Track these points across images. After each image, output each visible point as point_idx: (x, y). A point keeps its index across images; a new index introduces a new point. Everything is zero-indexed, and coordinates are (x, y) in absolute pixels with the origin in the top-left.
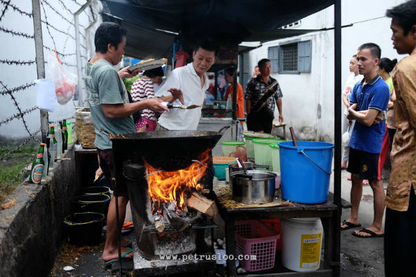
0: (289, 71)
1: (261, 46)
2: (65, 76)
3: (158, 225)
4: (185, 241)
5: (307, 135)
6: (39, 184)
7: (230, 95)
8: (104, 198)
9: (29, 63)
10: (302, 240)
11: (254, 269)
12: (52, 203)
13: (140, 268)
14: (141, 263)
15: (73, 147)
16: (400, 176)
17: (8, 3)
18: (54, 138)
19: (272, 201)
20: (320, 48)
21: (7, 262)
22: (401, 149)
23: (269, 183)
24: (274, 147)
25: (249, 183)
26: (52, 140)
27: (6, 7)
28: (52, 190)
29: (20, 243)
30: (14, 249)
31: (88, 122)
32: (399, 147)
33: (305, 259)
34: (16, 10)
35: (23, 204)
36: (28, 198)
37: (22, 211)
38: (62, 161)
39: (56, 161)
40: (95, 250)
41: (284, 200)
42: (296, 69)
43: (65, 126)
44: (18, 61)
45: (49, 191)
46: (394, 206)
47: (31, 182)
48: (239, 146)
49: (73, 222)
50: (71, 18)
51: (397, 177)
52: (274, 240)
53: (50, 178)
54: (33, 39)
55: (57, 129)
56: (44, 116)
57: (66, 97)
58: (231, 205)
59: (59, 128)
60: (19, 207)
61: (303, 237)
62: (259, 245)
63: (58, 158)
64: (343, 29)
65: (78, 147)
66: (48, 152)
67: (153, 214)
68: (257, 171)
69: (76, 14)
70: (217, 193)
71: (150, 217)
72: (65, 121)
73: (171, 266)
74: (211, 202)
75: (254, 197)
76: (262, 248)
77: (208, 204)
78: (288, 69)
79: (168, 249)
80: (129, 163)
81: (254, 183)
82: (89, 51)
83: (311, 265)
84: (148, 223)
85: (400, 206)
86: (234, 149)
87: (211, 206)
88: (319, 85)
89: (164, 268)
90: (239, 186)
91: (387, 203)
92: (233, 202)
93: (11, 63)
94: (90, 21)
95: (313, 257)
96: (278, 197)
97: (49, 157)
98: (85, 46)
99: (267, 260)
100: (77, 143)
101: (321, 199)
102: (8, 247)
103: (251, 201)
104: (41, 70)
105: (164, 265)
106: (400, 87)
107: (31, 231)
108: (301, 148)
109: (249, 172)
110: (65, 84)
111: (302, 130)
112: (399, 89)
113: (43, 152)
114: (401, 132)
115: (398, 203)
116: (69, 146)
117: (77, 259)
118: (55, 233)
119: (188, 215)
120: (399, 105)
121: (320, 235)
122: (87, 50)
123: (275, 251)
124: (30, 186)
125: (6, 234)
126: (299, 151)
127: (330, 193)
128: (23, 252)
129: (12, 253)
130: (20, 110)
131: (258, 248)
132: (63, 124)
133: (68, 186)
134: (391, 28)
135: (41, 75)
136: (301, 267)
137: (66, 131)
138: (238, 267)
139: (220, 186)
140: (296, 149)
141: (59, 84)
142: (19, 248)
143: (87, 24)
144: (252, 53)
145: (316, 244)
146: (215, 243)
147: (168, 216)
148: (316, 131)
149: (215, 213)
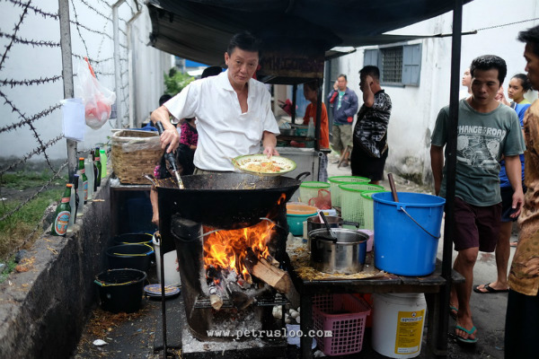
0: (390, 83)
1: (355, 51)
2: (99, 92)
3: (214, 300)
4: (248, 318)
5: (411, 168)
6: (64, 236)
7: (312, 119)
8: (146, 249)
9: (54, 79)
10: (399, 319)
11: (336, 352)
12: (80, 259)
13: (191, 351)
14: (191, 345)
15: (108, 182)
16: (528, 250)
17: (27, 6)
18: (84, 175)
19: (362, 270)
20: (432, 55)
21: (22, 343)
22: (531, 214)
23: (358, 247)
24: (367, 197)
25: (333, 247)
26: (81, 178)
27: (26, 11)
28: (80, 243)
29: (39, 317)
30: (32, 326)
31: (128, 150)
32: (529, 212)
33: (402, 342)
34: (38, 13)
35: (43, 266)
36: (49, 257)
37: (43, 275)
38: (94, 203)
39: (85, 203)
40: (133, 318)
41: (378, 269)
42: (400, 81)
43: (99, 156)
44: (39, 79)
45: (76, 244)
46: (519, 287)
47: (53, 233)
48: (322, 189)
49: (106, 281)
50: (108, 11)
51: (525, 251)
52: (363, 316)
53: (78, 228)
54: (59, 48)
55: (88, 162)
56: (71, 145)
57: (100, 120)
58: (308, 274)
59: (90, 160)
60: (37, 271)
61: (401, 314)
62: (342, 322)
63: (89, 198)
64: (463, 37)
65: (115, 183)
66: (76, 194)
67: (208, 284)
68: (344, 230)
69: (115, 6)
70: (291, 255)
71: (205, 287)
72: (98, 149)
73: (230, 351)
74: (282, 273)
75: (338, 264)
76: (346, 326)
77: (278, 275)
78: (389, 80)
79: (226, 329)
80: (179, 217)
81: (340, 248)
82: (131, 51)
83: (409, 350)
84: (202, 295)
85: (528, 289)
86: (314, 193)
87: (282, 278)
88: (430, 104)
89: (220, 352)
90: (320, 251)
91: (510, 283)
92: (312, 270)
93: (31, 83)
94: (133, 13)
95: (413, 340)
96: (369, 264)
97: (77, 200)
98: (126, 45)
99: (353, 342)
100: (113, 176)
101: (426, 271)
102: (24, 324)
103: (334, 270)
104: (68, 87)
105: (220, 349)
106: (533, 135)
107: (53, 300)
108: (402, 205)
109: (333, 230)
110: (98, 103)
111: (404, 161)
112: (532, 138)
113: (70, 195)
114: (533, 193)
115: (525, 285)
116: (103, 181)
117: (110, 329)
118: (83, 297)
119: (252, 286)
120: (532, 158)
121: (422, 312)
122: (128, 49)
123: (363, 331)
124: (52, 239)
125: (22, 308)
126: (398, 208)
127: (437, 260)
128: (43, 327)
129: (28, 331)
130: (41, 142)
131: (342, 327)
132: (95, 154)
133: (101, 234)
134: (525, 56)
135: (69, 93)
136: (396, 352)
137: (99, 163)
138: (315, 350)
139: (295, 246)
140: (395, 206)
141: (92, 103)
142: (38, 324)
143: (128, 16)
144: (343, 59)
145: (417, 323)
146: (287, 315)
147: (227, 289)
148: (423, 163)
149: (288, 287)
